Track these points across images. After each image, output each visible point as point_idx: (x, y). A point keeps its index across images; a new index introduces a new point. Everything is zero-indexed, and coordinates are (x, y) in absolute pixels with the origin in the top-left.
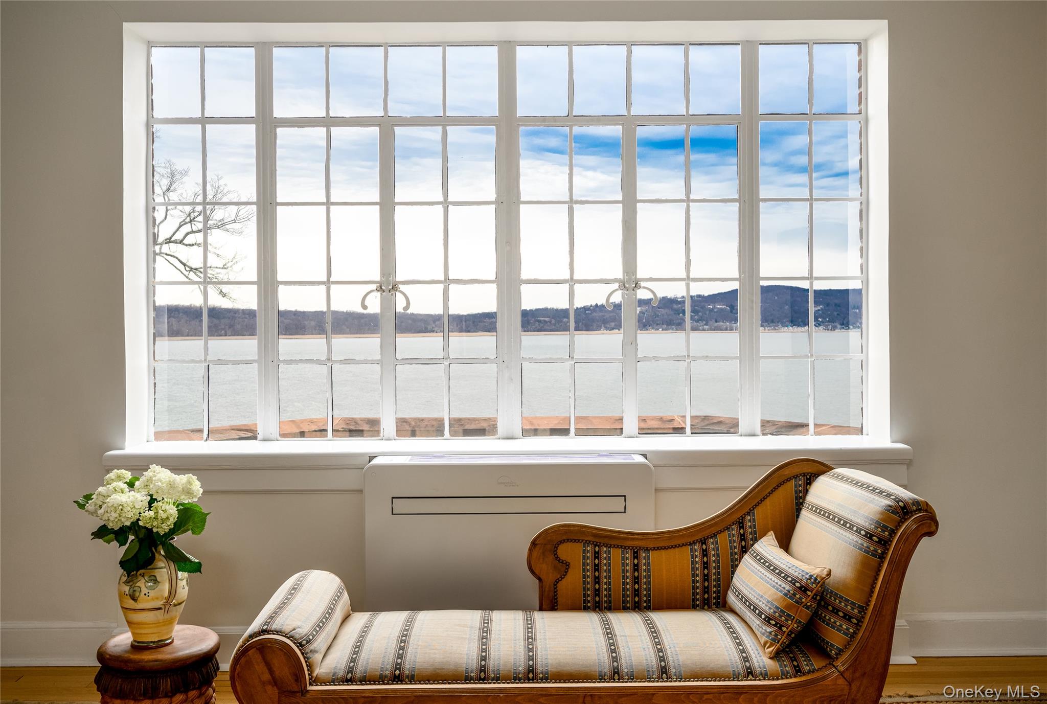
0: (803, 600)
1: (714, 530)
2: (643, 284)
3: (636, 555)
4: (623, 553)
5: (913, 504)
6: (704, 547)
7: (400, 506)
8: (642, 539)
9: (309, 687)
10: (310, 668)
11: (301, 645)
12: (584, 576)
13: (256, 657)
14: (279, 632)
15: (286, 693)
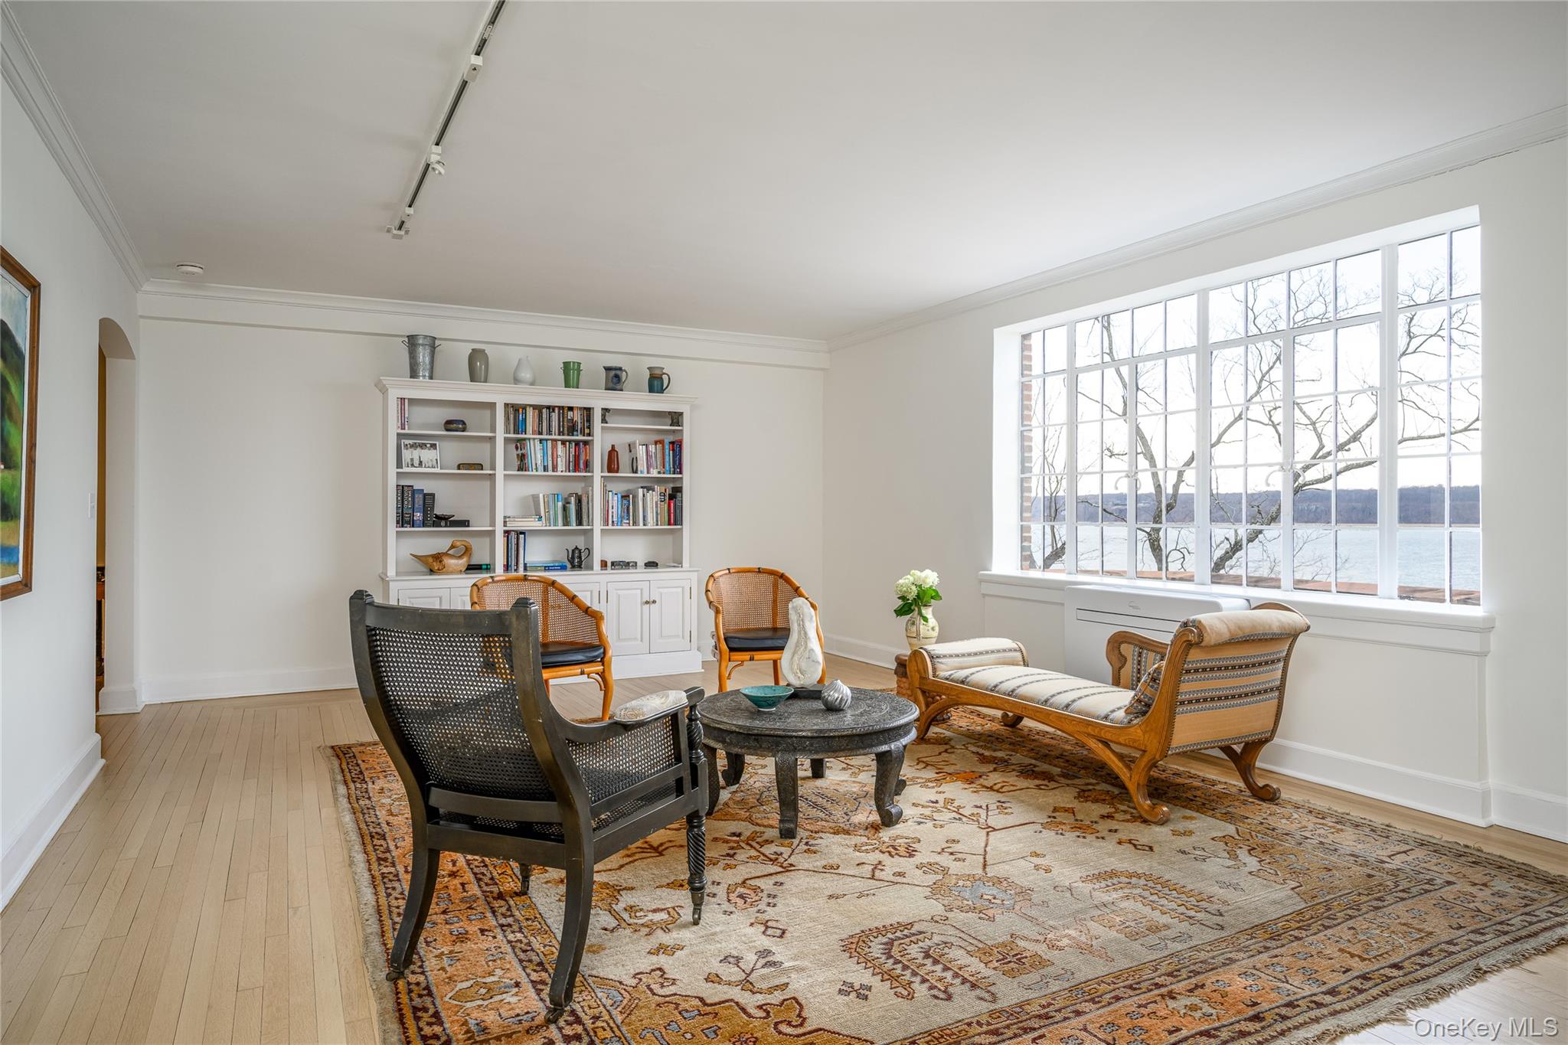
3: (1141, 651)
9: (931, 677)
10: (934, 669)
11: (932, 657)
12: (1133, 668)
13: (913, 659)
14: (925, 650)
15: (922, 678)
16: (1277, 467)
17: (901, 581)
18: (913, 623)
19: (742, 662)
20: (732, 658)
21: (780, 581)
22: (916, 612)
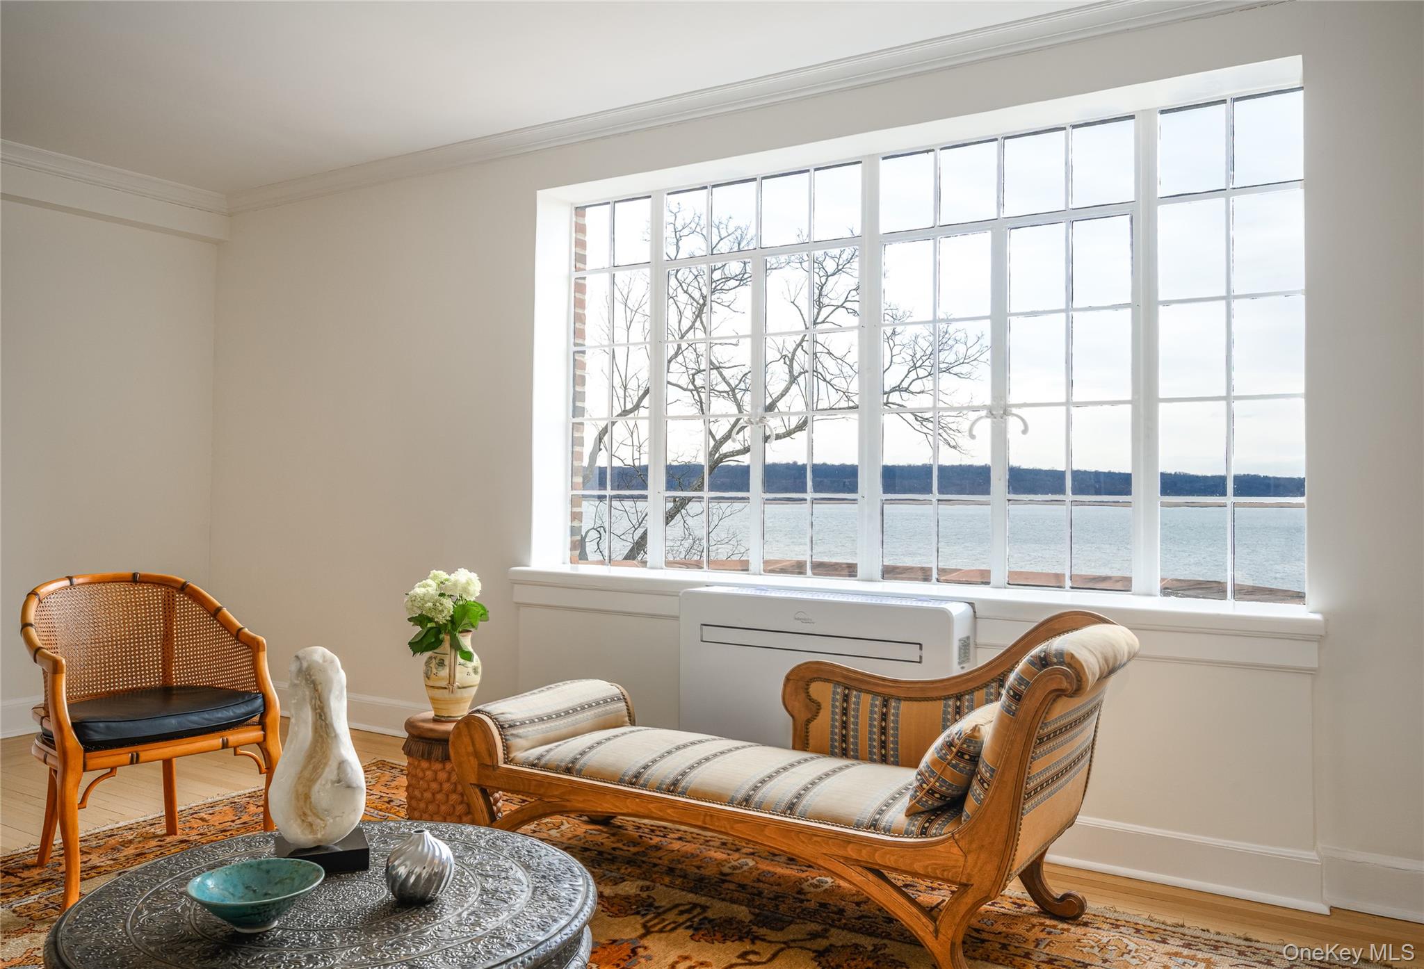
0: (948, 757)
1: (972, 685)
2: (1014, 410)
3: (885, 704)
4: (872, 700)
5: (1055, 656)
6: (958, 703)
7: (710, 634)
8: (893, 687)
9: (501, 764)
10: (507, 748)
11: (501, 727)
12: (833, 720)
13: (465, 731)
14: (487, 713)
15: (482, 766)
16: (984, 413)
17: (419, 590)
18: (441, 663)
19: (113, 769)
20: (91, 763)
21: (179, 597)
22: (447, 644)
